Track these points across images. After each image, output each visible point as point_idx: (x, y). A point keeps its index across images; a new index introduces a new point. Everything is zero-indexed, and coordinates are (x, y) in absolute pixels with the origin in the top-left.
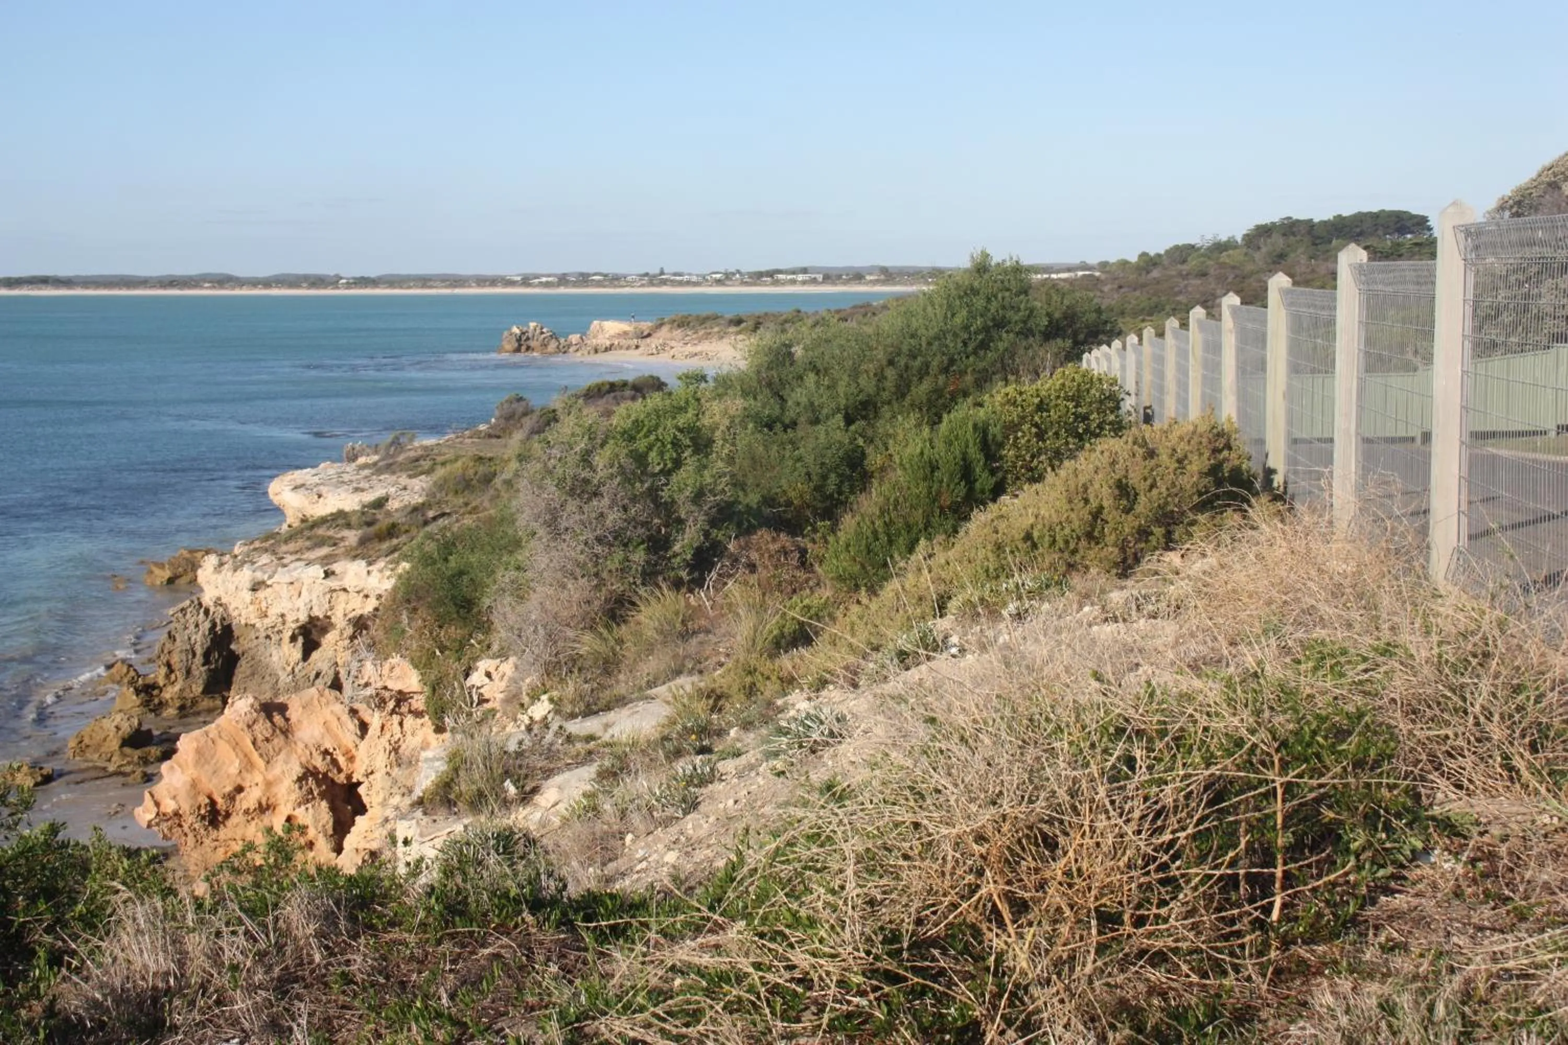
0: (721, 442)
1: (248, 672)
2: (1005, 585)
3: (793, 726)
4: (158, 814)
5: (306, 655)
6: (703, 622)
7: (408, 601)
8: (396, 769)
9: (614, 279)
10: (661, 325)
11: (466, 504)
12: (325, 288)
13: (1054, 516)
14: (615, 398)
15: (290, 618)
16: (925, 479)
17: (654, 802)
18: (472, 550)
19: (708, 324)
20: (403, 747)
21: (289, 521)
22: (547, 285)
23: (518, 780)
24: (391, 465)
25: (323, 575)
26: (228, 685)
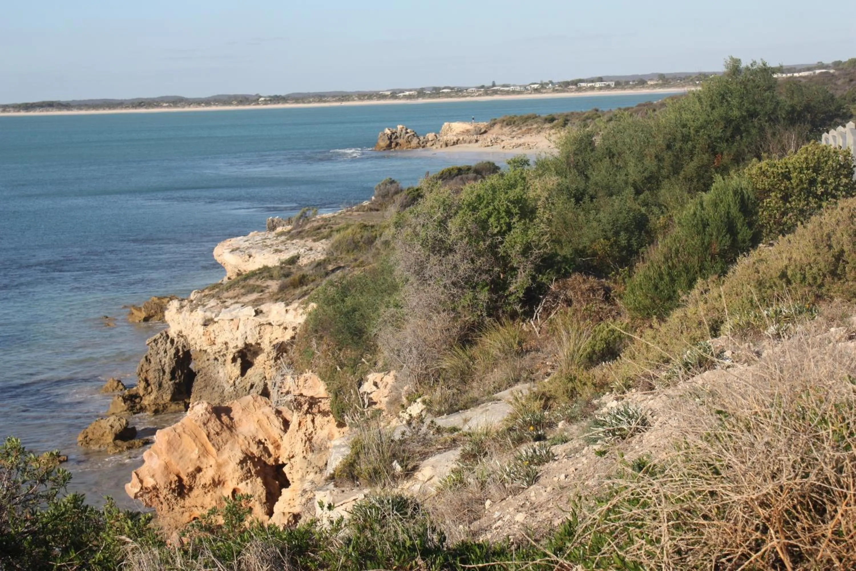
0: (542, 210)
1: (203, 385)
2: (766, 312)
3: (608, 419)
4: (142, 488)
5: (243, 372)
6: (533, 343)
7: (316, 331)
8: (310, 454)
9: (459, 91)
10: (494, 124)
11: (356, 260)
12: (249, 104)
13: (804, 258)
14: (462, 179)
15: (231, 345)
16: (698, 233)
17: (505, 476)
18: (361, 293)
19: (529, 122)
20: (315, 437)
21: (229, 274)
22: (410, 97)
23: (403, 461)
24: (300, 232)
25: (254, 314)
26: (189, 394)
